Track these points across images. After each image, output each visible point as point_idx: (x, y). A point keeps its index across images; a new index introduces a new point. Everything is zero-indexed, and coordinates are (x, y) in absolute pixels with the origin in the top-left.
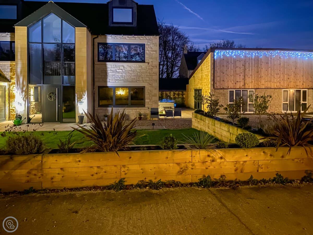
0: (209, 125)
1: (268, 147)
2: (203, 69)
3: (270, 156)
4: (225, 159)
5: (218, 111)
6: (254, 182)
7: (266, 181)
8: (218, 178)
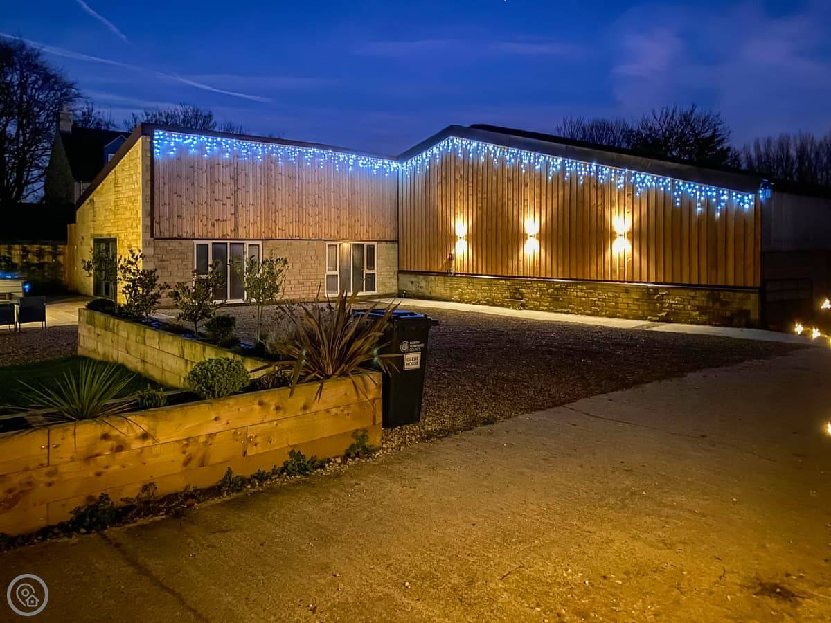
0: (129, 342)
1: (271, 388)
2: (120, 180)
3: (275, 411)
4: (154, 439)
5: (157, 300)
6: (235, 485)
7: (265, 476)
8: (133, 495)
